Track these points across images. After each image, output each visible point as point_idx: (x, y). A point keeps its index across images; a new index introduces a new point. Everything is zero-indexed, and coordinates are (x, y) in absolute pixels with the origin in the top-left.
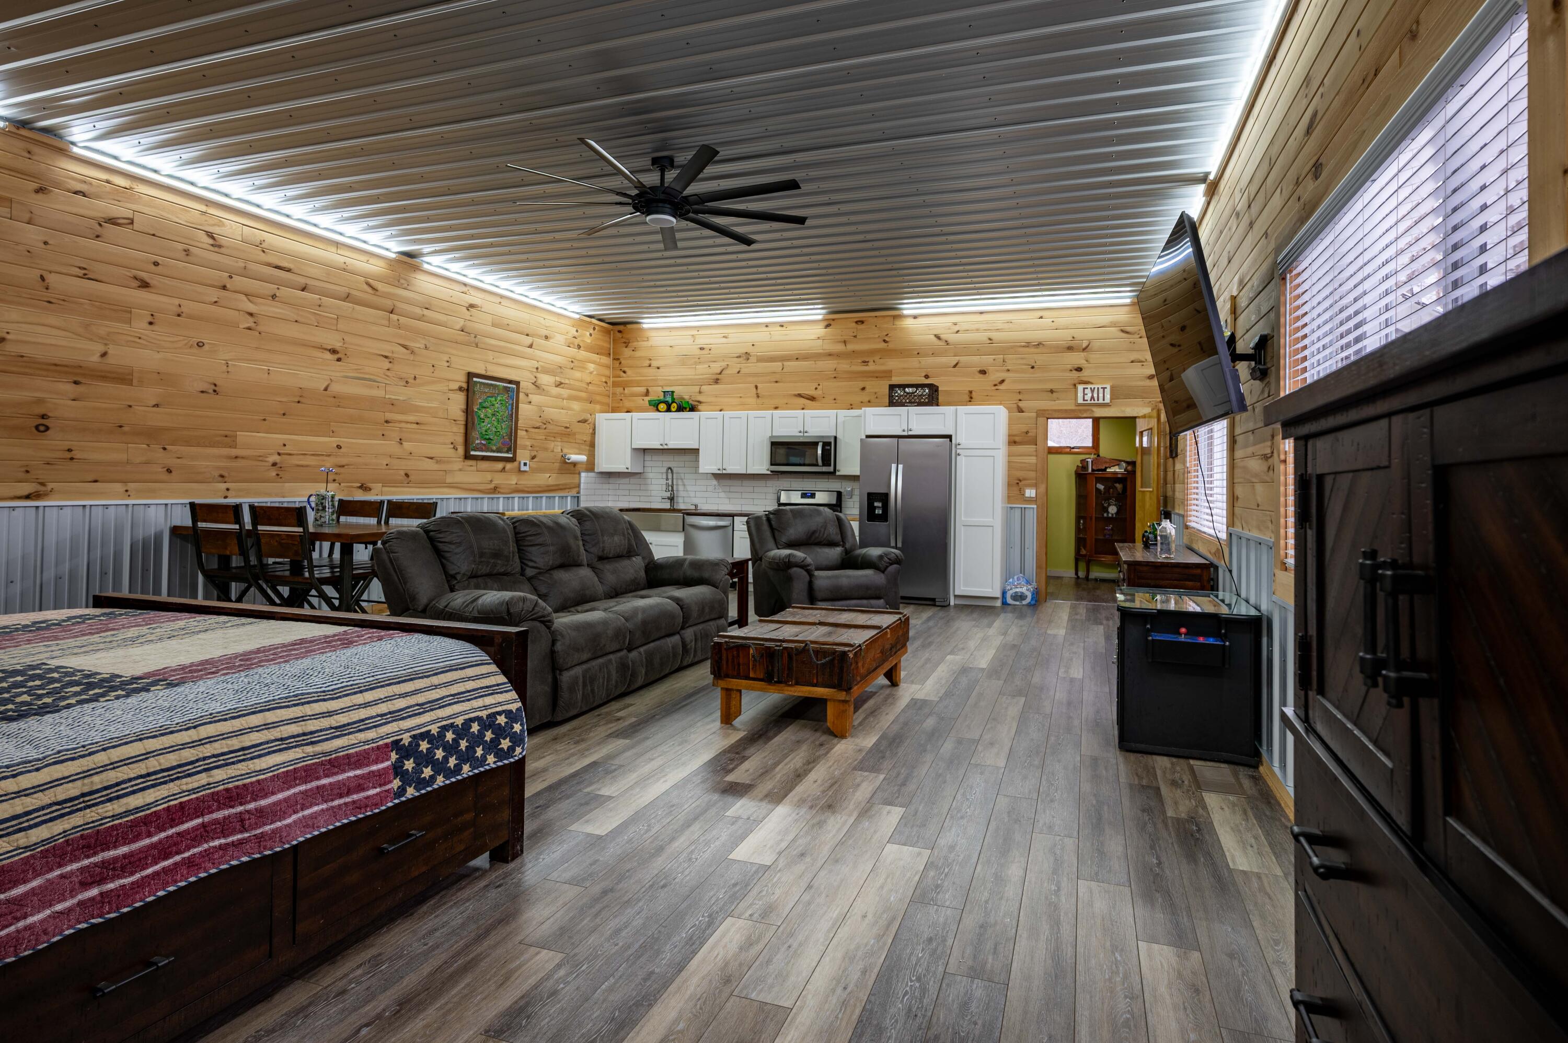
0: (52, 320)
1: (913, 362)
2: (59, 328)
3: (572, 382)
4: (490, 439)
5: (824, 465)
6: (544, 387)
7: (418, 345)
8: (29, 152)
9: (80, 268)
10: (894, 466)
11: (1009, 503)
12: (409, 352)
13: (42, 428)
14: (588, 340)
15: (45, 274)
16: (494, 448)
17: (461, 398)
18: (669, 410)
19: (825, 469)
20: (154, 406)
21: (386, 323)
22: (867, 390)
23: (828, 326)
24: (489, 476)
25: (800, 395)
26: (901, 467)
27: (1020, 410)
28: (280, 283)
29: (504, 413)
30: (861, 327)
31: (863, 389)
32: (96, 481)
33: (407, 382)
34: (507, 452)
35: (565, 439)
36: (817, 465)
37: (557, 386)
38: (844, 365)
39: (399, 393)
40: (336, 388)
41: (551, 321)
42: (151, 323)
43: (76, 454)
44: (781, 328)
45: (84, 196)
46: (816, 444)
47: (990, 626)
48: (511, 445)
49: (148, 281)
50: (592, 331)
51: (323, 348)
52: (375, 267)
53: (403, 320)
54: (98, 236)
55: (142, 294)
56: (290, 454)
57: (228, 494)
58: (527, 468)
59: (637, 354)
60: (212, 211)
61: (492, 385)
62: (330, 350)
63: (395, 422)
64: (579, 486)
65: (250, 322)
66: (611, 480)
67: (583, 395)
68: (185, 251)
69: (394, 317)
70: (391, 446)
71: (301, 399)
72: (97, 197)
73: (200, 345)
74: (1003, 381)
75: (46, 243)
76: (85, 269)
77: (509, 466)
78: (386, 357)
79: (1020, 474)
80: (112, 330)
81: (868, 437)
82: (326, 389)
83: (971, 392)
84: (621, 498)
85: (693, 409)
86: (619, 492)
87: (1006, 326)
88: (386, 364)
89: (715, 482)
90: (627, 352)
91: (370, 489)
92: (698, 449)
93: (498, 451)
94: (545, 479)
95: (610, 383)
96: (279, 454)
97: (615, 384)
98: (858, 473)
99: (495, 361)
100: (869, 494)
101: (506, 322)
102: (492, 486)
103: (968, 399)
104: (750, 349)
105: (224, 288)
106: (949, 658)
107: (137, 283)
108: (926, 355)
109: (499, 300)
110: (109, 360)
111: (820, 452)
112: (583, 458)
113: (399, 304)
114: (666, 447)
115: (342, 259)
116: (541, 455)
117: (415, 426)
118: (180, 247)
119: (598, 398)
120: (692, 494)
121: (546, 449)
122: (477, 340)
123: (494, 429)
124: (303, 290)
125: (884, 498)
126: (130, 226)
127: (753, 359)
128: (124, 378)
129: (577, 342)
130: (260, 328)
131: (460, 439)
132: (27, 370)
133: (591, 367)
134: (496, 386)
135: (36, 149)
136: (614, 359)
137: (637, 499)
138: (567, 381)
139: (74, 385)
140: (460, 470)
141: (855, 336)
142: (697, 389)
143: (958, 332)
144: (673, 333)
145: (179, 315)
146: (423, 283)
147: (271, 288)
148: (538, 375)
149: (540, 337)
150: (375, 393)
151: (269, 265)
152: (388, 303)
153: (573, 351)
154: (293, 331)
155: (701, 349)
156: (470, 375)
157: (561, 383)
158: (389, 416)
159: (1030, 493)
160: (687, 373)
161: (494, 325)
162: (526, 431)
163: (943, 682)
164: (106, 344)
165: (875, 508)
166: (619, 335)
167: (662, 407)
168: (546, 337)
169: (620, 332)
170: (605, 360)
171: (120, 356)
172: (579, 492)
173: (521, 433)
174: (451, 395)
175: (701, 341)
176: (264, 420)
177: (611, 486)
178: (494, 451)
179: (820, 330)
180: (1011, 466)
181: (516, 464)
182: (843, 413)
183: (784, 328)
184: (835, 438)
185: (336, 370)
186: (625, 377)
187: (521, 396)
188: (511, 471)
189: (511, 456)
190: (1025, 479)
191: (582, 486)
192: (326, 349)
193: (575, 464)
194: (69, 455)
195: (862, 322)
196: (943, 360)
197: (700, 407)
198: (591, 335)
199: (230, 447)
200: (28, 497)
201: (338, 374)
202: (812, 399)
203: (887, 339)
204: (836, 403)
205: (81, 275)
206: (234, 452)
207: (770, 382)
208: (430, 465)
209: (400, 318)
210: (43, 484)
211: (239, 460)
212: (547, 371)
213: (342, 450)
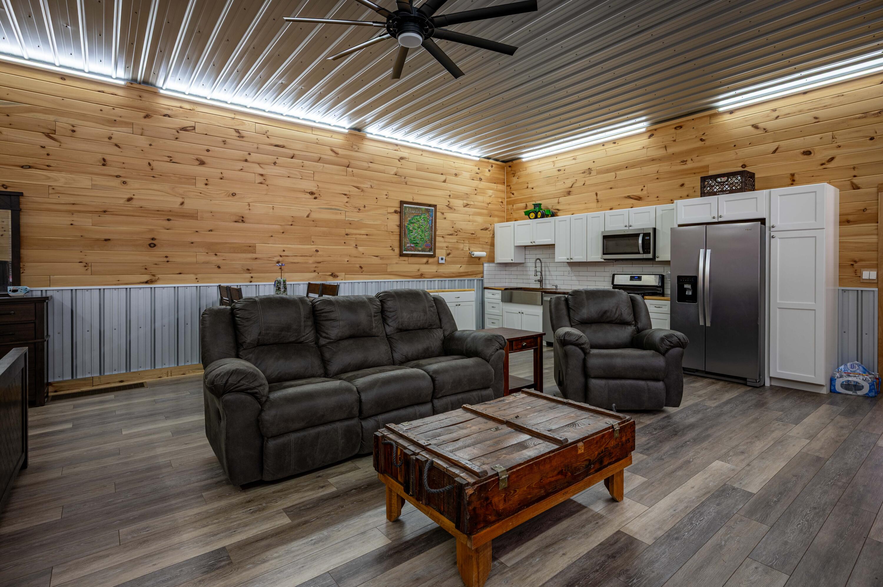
0: (155, 186)
1: (731, 155)
2: (159, 191)
3: (476, 203)
4: (417, 243)
5: (644, 253)
6: (454, 207)
7: (366, 186)
8: (140, 97)
9: (168, 157)
10: (702, 251)
11: (840, 285)
12: (360, 190)
13: (152, 245)
14: (488, 174)
15: (151, 162)
16: (420, 249)
17: (396, 218)
18: (536, 217)
19: (645, 256)
20: (209, 231)
21: (345, 173)
22: (686, 186)
23: (650, 136)
24: (417, 267)
25: (629, 197)
26: (709, 251)
27: (855, 187)
28: (278, 155)
29: (426, 226)
30: (680, 131)
31: (682, 185)
32: (180, 274)
33: (359, 209)
34: (429, 251)
35: (472, 242)
36: (639, 253)
37: (464, 207)
38: (665, 167)
39: (354, 216)
40: (314, 216)
41: (459, 164)
42: (206, 184)
43: (169, 259)
44: (614, 145)
45: (169, 117)
46: (637, 235)
47: (797, 421)
48: (432, 246)
49: (204, 160)
50: (490, 168)
51: (305, 192)
52: (338, 140)
53: (355, 170)
54: (177, 138)
55: (201, 169)
56: (287, 256)
57: (252, 280)
58: (443, 262)
59: (520, 180)
60: (237, 117)
61: (417, 208)
62: (310, 193)
63: (352, 234)
64: (483, 273)
65: (260, 179)
66: (507, 268)
67: (485, 211)
68: (224, 141)
69: (350, 169)
70: (350, 249)
71: (293, 223)
72: (175, 116)
73: (234, 195)
74: (832, 159)
75: (150, 145)
76: (171, 157)
77: (431, 260)
78: (345, 195)
79: (856, 255)
80: (186, 190)
81: (680, 226)
82: (308, 216)
83: (793, 175)
84: (513, 281)
85: (553, 215)
86: (511, 277)
87: (836, 100)
88: (345, 199)
89: (569, 269)
90: (515, 180)
91: (337, 276)
92: (554, 245)
93: (422, 251)
94: (456, 268)
95: (505, 203)
96: (281, 256)
97: (508, 203)
98: (669, 259)
99: (419, 193)
100: (679, 277)
101: (426, 166)
102: (419, 273)
103: (791, 182)
104: (592, 166)
105: (246, 161)
106: (717, 464)
107: (198, 163)
108: (745, 146)
109: (421, 153)
110: (185, 206)
111: (640, 241)
112: (483, 254)
113: (353, 162)
114: (534, 244)
115: (315, 137)
116: (454, 253)
117: (365, 236)
118: (221, 139)
119: (496, 213)
120: (554, 278)
121: (457, 249)
122: (406, 180)
123: (420, 237)
124: (292, 158)
125: (693, 280)
126: (194, 131)
127: (594, 173)
128: (193, 216)
129: (479, 176)
130: (267, 183)
131: (396, 244)
132: (143, 215)
133: (490, 192)
134: (420, 209)
135: (144, 95)
136: (507, 186)
137: (521, 281)
138: (472, 203)
139: (167, 221)
140: (397, 263)
141: (675, 141)
142: (556, 200)
143: (777, 117)
144: (542, 162)
145: (221, 179)
146: (369, 147)
147: (272, 158)
148: (450, 200)
149: (450, 174)
150: (338, 217)
151: (271, 145)
152: (346, 162)
153: (476, 183)
154: (287, 183)
155: (559, 170)
156: (402, 203)
157: (468, 205)
158: (348, 231)
159: (869, 274)
160: (551, 189)
161: (418, 169)
162: (443, 237)
163: (681, 507)
164: (183, 198)
165: (686, 289)
166: (509, 169)
167: (532, 215)
168: (456, 175)
169: (510, 167)
170: (501, 187)
171: (191, 204)
172: (483, 277)
173: (438, 239)
174: (390, 216)
175: (559, 165)
176: (272, 236)
177: (507, 272)
178: (419, 251)
179: (645, 141)
180: (843, 247)
181: (436, 259)
182: (660, 207)
183: (616, 145)
184: (655, 230)
185: (313, 204)
186: (513, 198)
187: (438, 214)
188: (432, 264)
189: (432, 253)
190: (861, 260)
191: (485, 273)
192: (307, 192)
193: (479, 258)
194: (166, 259)
195: (681, 127)
196: (762, 147)
197: (558, 214)
198: (489, 171)
199: (253, 253)
200: (147, 282)
201: (315, 207)
202: (639, 198)
203: (703, 138)
204: (658, 200)
205: (169, 161)
206: (254, 256)
207: (606, 189)
208: (376, 260)
209: (354, 170)
210: (154, 275)
211: (257, 260)
212: (457, 197)
213: (319, 253)
